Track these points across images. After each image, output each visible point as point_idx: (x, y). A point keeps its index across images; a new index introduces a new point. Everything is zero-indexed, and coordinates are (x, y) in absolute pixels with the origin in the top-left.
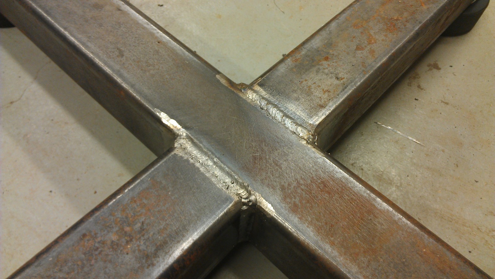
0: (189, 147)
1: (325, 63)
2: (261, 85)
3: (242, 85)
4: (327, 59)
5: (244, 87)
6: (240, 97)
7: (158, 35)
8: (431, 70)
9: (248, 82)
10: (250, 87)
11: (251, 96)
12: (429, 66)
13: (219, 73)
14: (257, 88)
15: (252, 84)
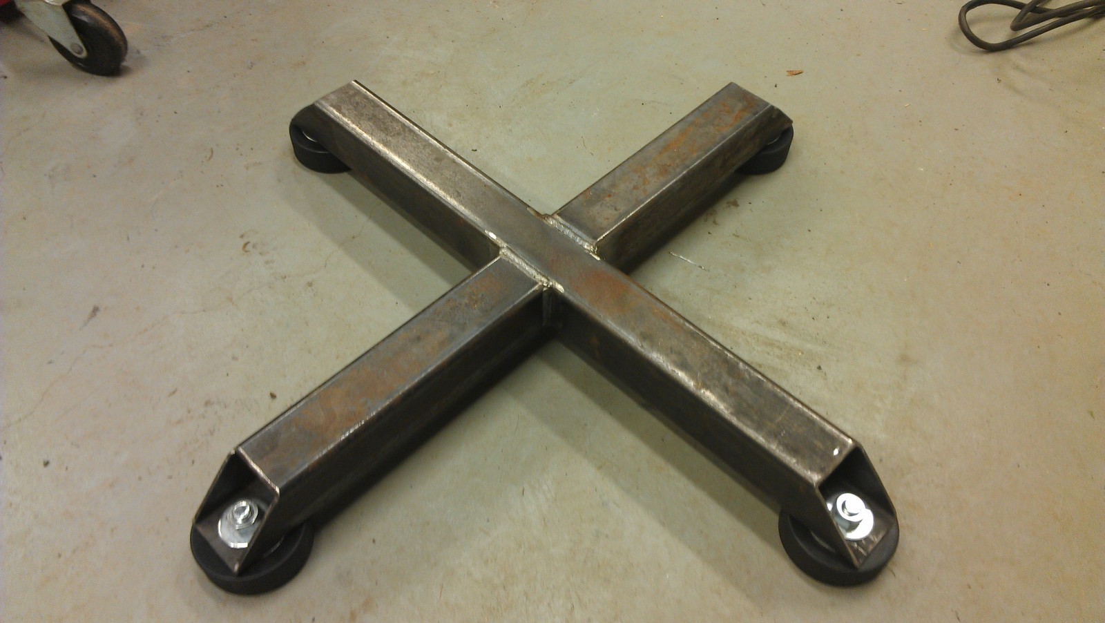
0: (509, 253)
1: (608, 199)
2: (559, 215)
3: (546, 215)
4: (610, 196)
5: (547, 216)
6: (543, 223)
7: (484, 181)
8: (729, 206)
9: (550, 213)
10: (552, 216)
11: (551, 222)
12: (727, 203)
13: (529, 206)
14: (557, 217)
15: (553, 214)
